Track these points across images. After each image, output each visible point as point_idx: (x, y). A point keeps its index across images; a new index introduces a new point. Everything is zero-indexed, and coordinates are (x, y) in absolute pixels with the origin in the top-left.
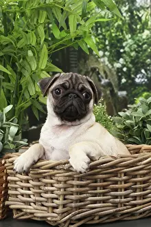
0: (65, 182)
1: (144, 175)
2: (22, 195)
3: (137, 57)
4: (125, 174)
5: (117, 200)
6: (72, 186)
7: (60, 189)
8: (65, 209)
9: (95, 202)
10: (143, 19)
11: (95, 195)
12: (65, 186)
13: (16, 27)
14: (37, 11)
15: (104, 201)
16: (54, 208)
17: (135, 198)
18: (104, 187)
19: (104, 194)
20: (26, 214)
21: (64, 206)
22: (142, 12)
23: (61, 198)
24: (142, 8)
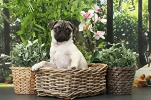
0: (70, 79)
1: (99, 76)
2: (44, 85)
3: (100, 26)
4: (92, 75)
5: (89, 87)
6: (73, 80)
7: (67, 82)
8: (70, 91)
9: (81, 88)
10: (104, 10)
11: (81, 85)
12: (70, 80)
13: (48, 10)
14: (57, 3)
15: (84, 87)
16: (63, 90)
17: (95, 86)
18: (84, 81)
19: (84, 84)
20: (45, 93)
21: (69, 89)
22: (103, 7)
23: (68, 86)
24: (103, 5)
